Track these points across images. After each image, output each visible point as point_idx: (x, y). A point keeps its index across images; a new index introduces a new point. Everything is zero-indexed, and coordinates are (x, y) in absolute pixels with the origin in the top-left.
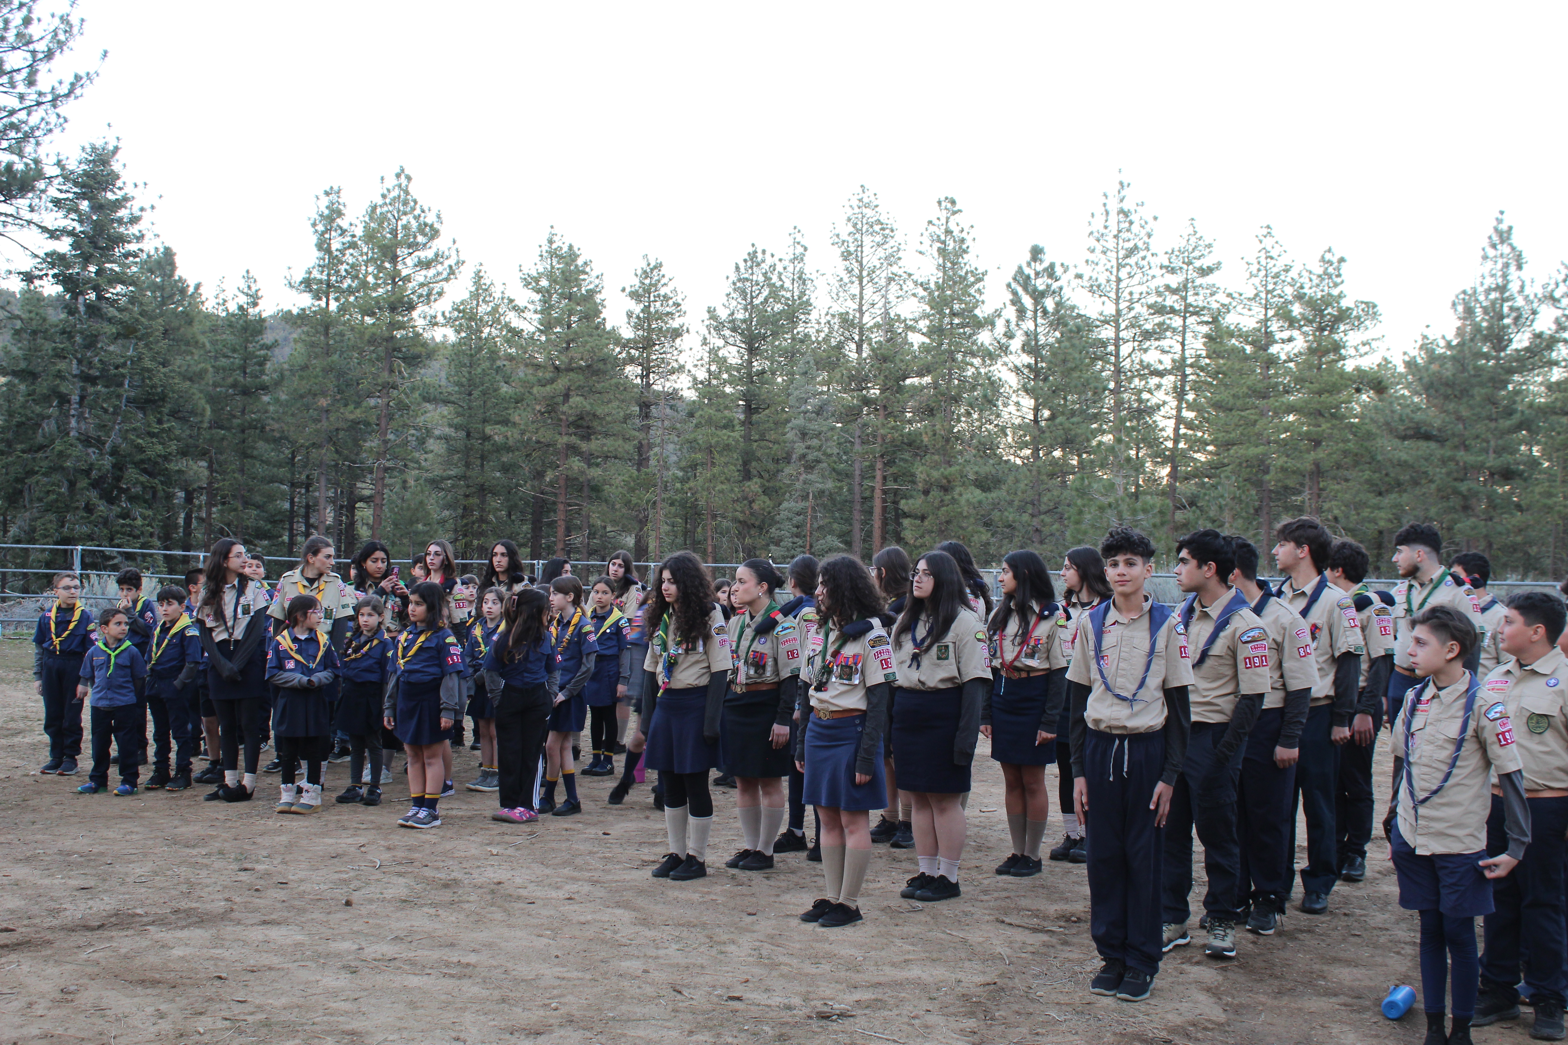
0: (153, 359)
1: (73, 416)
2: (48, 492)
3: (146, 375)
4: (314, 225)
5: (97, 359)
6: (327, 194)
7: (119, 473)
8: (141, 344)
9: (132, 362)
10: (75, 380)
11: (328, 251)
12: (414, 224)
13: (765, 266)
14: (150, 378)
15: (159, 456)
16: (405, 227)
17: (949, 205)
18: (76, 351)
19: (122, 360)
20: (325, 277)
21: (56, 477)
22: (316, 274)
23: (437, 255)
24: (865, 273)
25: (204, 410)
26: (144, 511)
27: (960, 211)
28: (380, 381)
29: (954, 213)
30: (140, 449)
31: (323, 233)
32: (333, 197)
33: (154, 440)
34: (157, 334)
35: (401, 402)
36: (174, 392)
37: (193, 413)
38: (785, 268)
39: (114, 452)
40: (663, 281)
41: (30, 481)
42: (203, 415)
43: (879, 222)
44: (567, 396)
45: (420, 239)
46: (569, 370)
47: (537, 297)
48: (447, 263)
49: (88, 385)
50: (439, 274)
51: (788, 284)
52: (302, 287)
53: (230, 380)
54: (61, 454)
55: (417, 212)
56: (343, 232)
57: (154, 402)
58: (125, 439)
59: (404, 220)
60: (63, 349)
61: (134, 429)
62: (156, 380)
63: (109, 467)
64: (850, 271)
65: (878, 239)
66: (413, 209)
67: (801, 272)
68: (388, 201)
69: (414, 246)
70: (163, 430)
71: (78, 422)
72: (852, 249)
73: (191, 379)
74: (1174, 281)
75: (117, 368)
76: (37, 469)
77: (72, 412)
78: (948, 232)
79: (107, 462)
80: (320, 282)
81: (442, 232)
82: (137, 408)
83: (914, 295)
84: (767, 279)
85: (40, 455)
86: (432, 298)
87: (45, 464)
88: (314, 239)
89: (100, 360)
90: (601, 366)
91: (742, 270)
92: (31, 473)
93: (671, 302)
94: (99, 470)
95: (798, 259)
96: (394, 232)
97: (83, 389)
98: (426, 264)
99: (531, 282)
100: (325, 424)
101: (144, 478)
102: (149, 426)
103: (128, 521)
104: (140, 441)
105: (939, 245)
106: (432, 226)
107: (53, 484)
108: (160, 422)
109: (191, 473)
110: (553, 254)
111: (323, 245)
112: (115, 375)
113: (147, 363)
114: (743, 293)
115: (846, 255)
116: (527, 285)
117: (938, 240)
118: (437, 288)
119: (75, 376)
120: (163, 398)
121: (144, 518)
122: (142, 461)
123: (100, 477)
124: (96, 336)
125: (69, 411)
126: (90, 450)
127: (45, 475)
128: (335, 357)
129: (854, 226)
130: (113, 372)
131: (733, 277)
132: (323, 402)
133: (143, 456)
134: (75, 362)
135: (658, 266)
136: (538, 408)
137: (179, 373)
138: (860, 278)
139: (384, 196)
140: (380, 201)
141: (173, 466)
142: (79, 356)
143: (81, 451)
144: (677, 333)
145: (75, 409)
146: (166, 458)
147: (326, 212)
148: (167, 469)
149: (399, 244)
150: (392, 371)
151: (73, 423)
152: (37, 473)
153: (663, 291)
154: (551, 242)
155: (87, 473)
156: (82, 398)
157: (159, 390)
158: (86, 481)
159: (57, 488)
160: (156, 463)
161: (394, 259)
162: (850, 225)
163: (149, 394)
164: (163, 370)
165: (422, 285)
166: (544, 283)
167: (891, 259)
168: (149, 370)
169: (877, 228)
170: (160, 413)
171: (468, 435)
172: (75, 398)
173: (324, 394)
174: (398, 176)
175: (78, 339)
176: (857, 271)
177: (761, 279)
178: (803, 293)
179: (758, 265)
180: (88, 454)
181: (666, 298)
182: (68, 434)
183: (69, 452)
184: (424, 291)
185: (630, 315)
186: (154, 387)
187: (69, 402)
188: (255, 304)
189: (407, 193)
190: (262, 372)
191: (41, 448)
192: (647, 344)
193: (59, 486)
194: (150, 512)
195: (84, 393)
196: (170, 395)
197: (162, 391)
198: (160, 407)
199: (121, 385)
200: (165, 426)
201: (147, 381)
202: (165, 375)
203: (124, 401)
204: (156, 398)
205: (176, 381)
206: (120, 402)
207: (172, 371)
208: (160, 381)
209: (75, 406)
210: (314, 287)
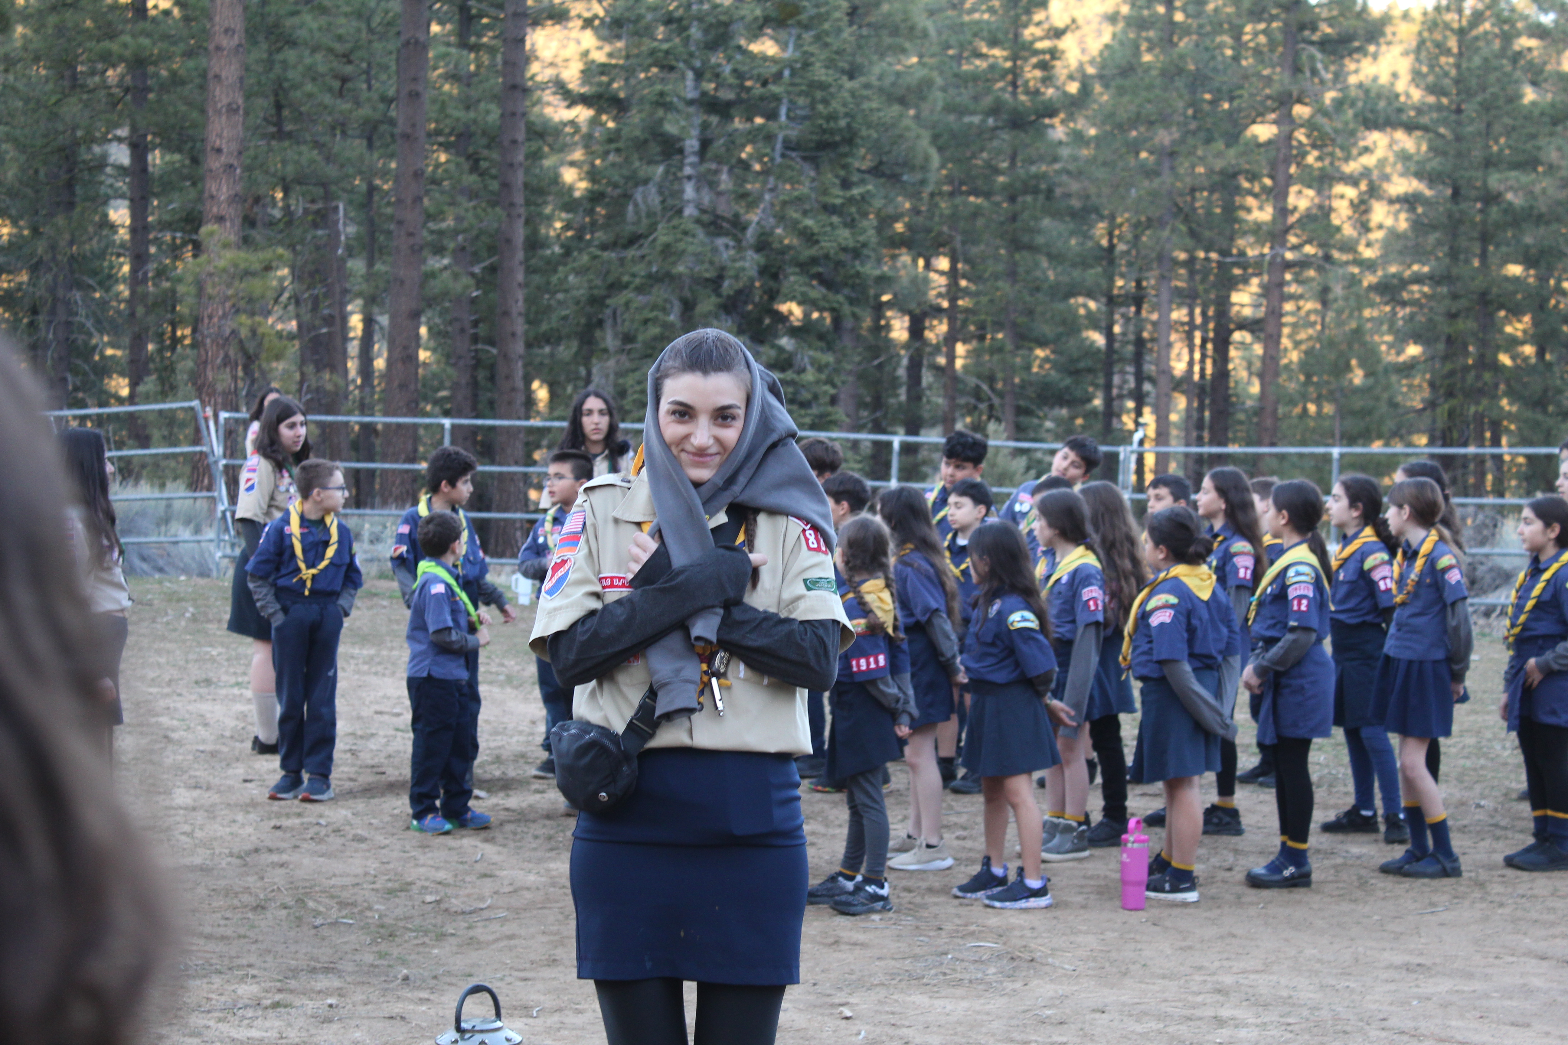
0: (830, 64)
1: (689, 178)
2: (646, 322)
3: (819, 95)
5: (727, 69)
7: (772, 284)
8: (808, 36)
9: (793, 73)
10: (691, 110)
14: (826, 102)
15: (845, 250)
18: (691, 55)
19: (774, 69)
21: (660, 293)
25: (927, 158)
26: (818, 355)
28: (1274, 90)
30: (809, 237)
33: (835, 219)
34: (837, 15)
35: (1316, 130)
36: (869, 126)
37: (908, 164)
39: (762, 245)
41: (617, 300)
42: (924, 168)
49: (715, 118)
53: (986, 101)
54: (667, 251)
57: (833, 146)
58: (781, 218)
60: (667, 52)
61: (799, 199)
62: (835, 105)
63: (753, 272)
70: (851, 200)
71: (698, 190)
73: (902, 101)
75: (765, 83)
76: (626, 278)
77: (688, 171)
79: (751, 262)
82: (804, 159)
85: (632, 253)
87: (640, 269)
89: (735, 71)
92: (615, 287)
94: (737, 278)
97: (705, 126)
100: (1168, 179)
101: (817, 292)
102: (825, 192)
103: (789, 375)
104: (809, 222)
107: (654, 307)
108: (846, 184)
112: (762, 98)
113: (820, 73)
119: (691, 103)
120: (850, 139)
121: (820, 369)
122: (814, 261)
123: (739, 292)
124: (726, 25)
125: (681, 169)
126: (721, 241)
127: (640, 290)
128: (1187, 47)
130: (757, 91)
132: (1165, 137)
133: (813, 251)
134: (690, 75)
137: (881, 90)
141: (869, 270)
142: (698, 64)
143: (703, 244)
145: (692, 165)
146: (856, 253)
148: (858, 274)
150: (1297, 70)
151: (689, 191)
152: (626, 286)
155: (715, 283)
156: (705, 144)
157: (843, 123)
158: (714, 300)
159: (660, 315)
160: (839, 264)
163: (824, 131)
164: (849, 85)
168: (823, 86)
170: (845, 167)
172: (692, 144)
173: (1165, 120)
175: (695, 32)
180: (715, 250)
182: (680, 212)
183: (681, 246)
186: (832, 117)
187: (681, 151)
190: (1047, 82)
191: (633, 240)
193: (664, 310)
194: (829, 358)
195: (708, 134)
196: (864, 132)
197: (849, 125)
198: (846, 155)
199: (771, 116)
200: (856, 192)
201: (820, 107)
202: (853, 93)
203: (779, 146)
204: (838, 138)
205: (874, 105)
206: (773, 149)
207: (867, 86)
208: (845, 105)
209: (692, 159)
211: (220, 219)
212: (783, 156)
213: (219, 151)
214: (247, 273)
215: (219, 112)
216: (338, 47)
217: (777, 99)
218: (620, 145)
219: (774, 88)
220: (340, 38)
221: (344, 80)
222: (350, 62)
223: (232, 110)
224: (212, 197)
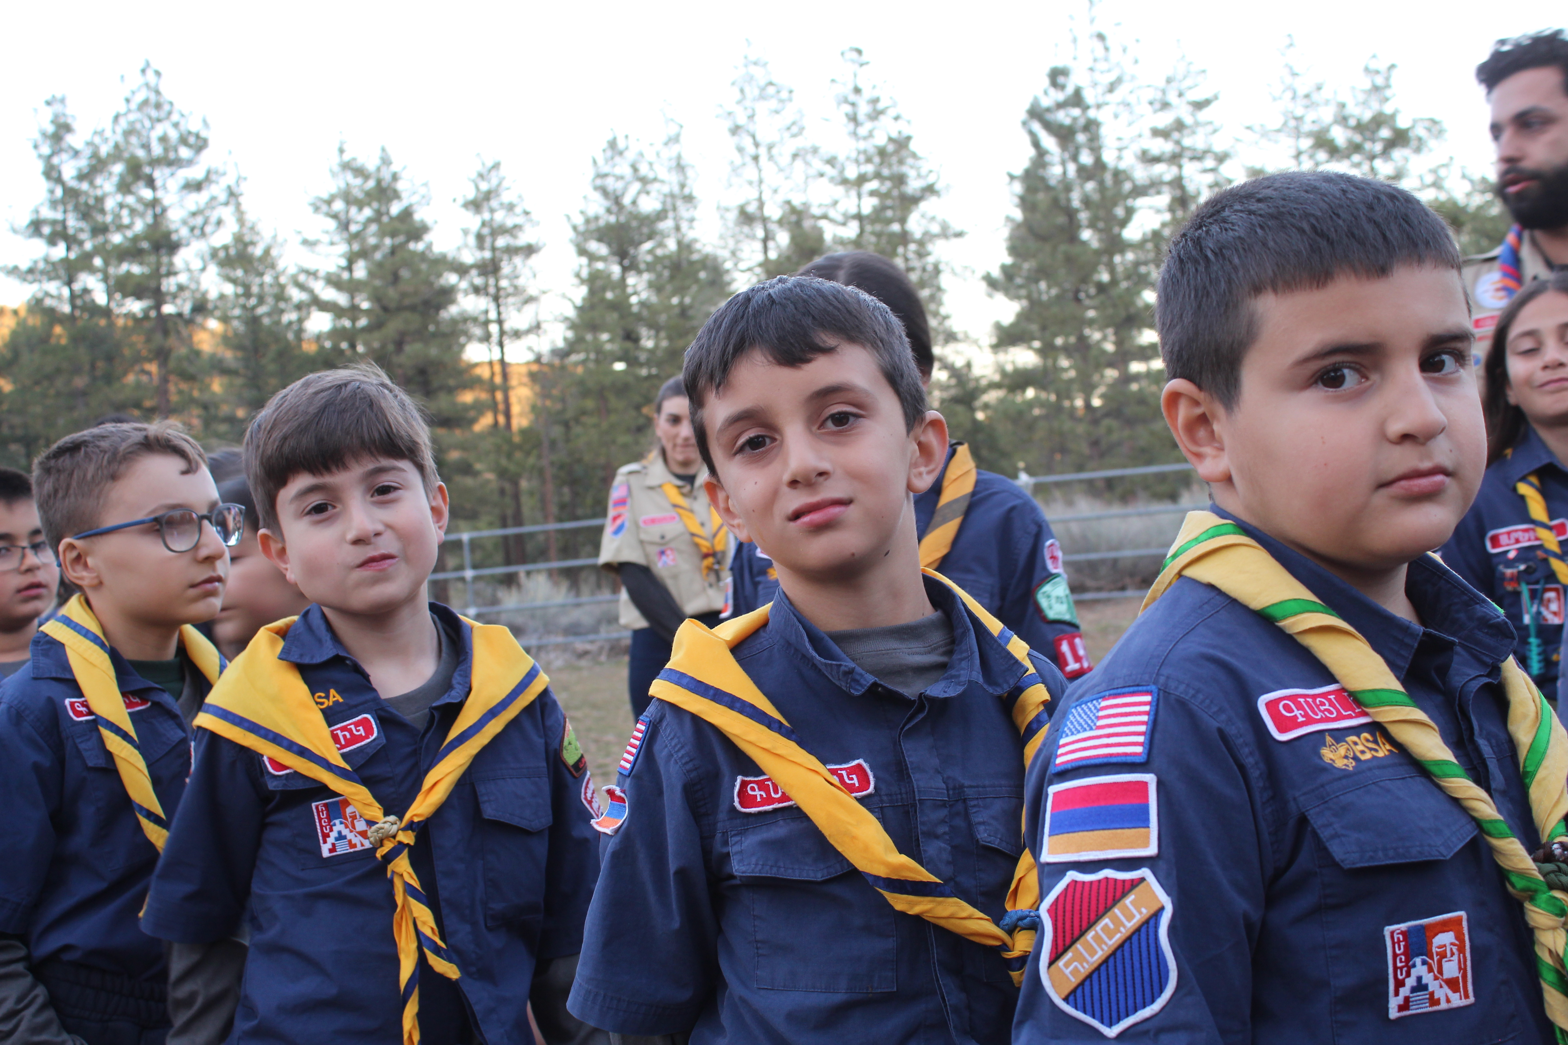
4: (36, 147)
6: (48, 103)
11: (59, 180)
12: (173, 135)
13: (630, 156)
16: (163, 139)
17: (855, 55)
20: (59, 216)
22: (47, 213)
23: (209, 172)
24: (762, 152)
27: (867, 63)
29: (862, 65)
31: (49, 157)
32: (58, 108)
38: (658, 154)
40: (505, 184)
43: (771, 84)
44: (399, 345)
45: (185, 153)
46: (400, 309)
47: (332, 224)
48: (224, 182)
50: (213, 198)
51: (662, 174)
52: (31, 230)
55: (175, 117)
56: (76, 153)
59: (159, 130)
64: (740, 150)
65: (773, 104)
66: (170, 113)
67: (679, 157)
68: (134, 105)
69: (174, 163)
72: (742, 120)
74: (1164, 120)
78: (857, 91)
80: (54, 223)
81: (211, 142)
83: (822, 175)
84: (635, 169)
86: (208, 229)
88: (40, 166)
91: (601, 161)
93: (518, 210)
95: (675, 139)
96: (146, 147)
98: (196, 186)
99: (322, 205)
105: (848, 109)
106: (197, 136)
110: (346, 166)
111: (52, 173)
114: (604, 192)
115: (735, 130)
116: (317, 209)
117: (846, 101)
118: (214, 216)
129: (742, 91)
131: (591, 173)
132: (78, 382)
135: (496, 166)
138: (756, 158)
139: (128, 101)
140: (123, 109)
144: (530, 250)
147: (51, 129)
149: (155, 162)
150: (165, 333)
153: (506, 197)
154: (341, 151)
161: (151, 183)
162: (736, 90)
165: (194, 214)
166: (339, 206)
167: (795, 129)
169: (771, 90)
173: (78, 371)
174: (143, 71)
176: (751, 150)
177: (627, 172)
178: (683, 186)
179: (621, 153)
181: (511, 207)
184: (199, 221)
185: (466, 232)
189: (158, 92)
192: (490, 268)
210: (46, 230)
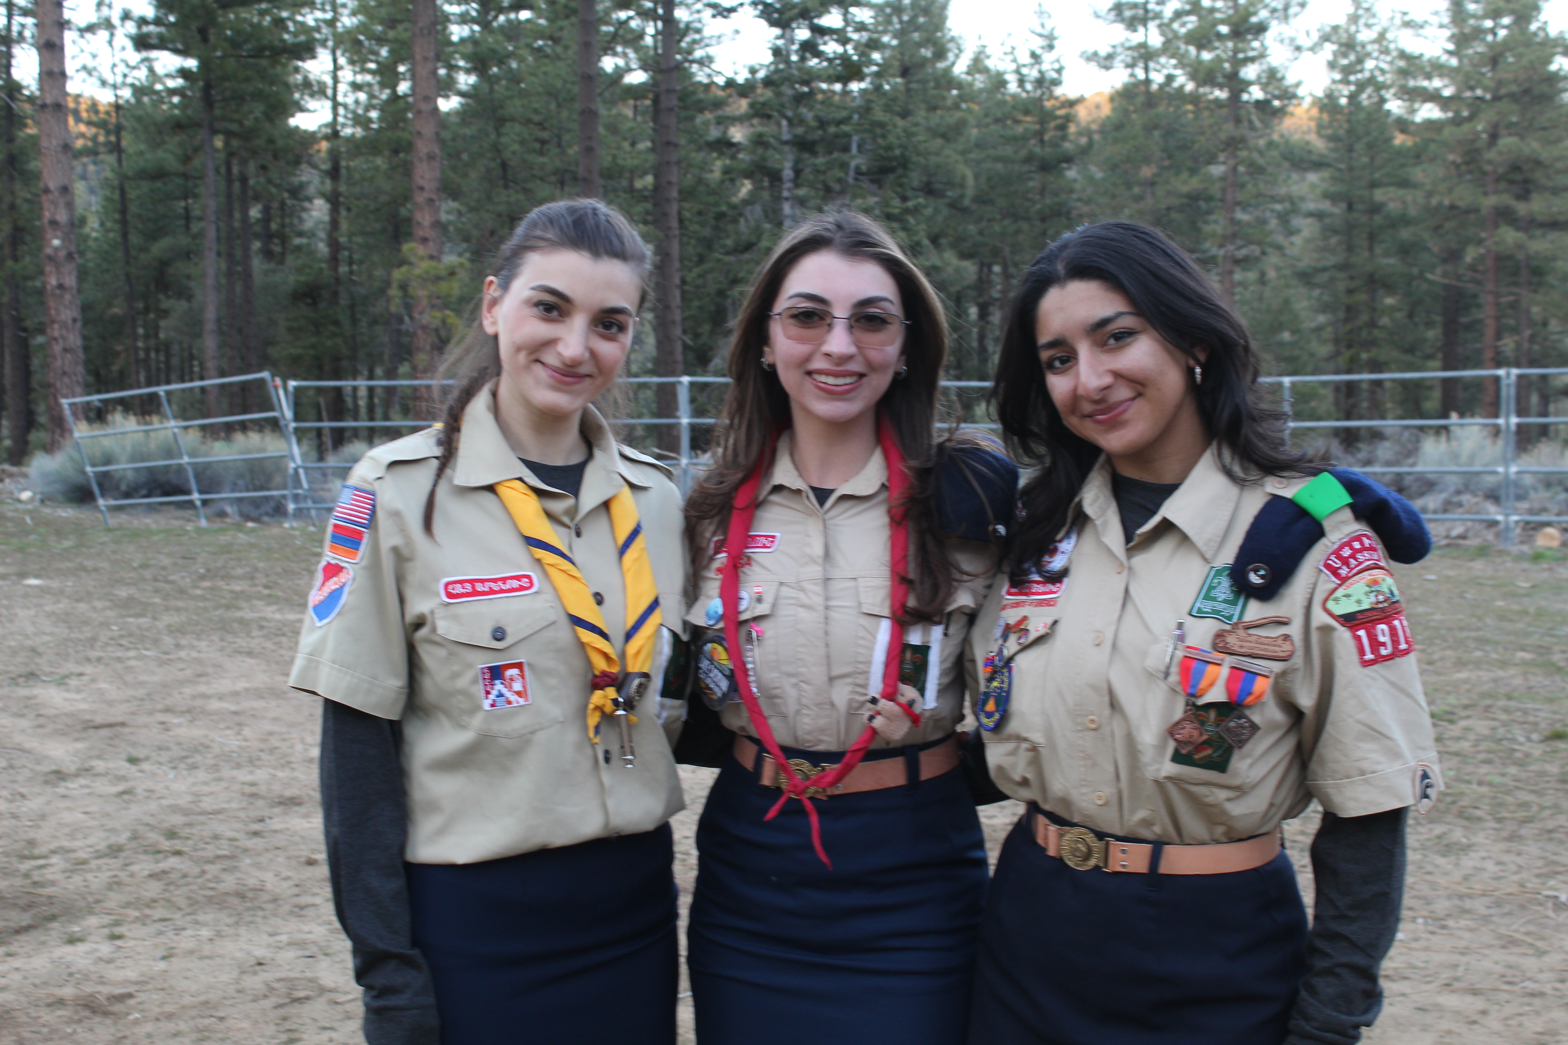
0: (887, 108)
1: (787, 199)
3: (878, 131)
5: (810, 115)
9: (861, 116)
10: (786, 148)
14: (884, 136)
18: (783, 106)
19: (845, 114)
25: (964, 178)
28: (1223, 136)
35: (1252, 164)
36: (918, 154)
37: (950, 184)
41: (736, 292)
42: (962, 186)
44: (1494, 137)
46: (1497, 97)
49: (806, 156)
52: (1113, 14)
53: (1023, 153)
57: (892, 170)
60: (764, 104)
62: (891, 139)
70: (907, 211)
71: (792, 207)
73: (944, 136)
75: (839, 123)
76: (741, 275)
77: (786, 194)
82: (873, 181)
85: (747, 256)
86: (1292, 11)
89: (816, 116)
90: (1544, 88)
92: (736, 282)
97: (797, 162)
100: (1149, 202)
102: (887, 205)
108: (904, 199)
109: (950, 270)
112: (837, 136)
113: (879, 115)
119: (786, 143)
120: (904, 164)
125: (780, 192)
128: (1161, 109)
130: (832, 130)
132: (1147, 172)
134: (784, 123)
136: (1451, 157)
137: (929, 129)
142: (790, 113)
145: (789, 190)
150: (1238, 121)
151: (787, 209)
152: (741, 281)
156: (797, 172)
157: (898, 152)
163: (884, 159)
164: (900, 123)
168: (882, 125)
170: (901, 185)
171: (1350, 208)
172: (788, 173)
173: (1147, 160)
175: (785, 89)
186: (890, 148)
187: (780, 179)
188: (1051, 47)
190: (1064, 138)
191: (749, 247)
195: (800, 166)
196: (915, 159)
197: (903, 155)
198: (901, 176)
199: (846, 149)
200: (910, 204)
201: (880, 141)
202: (905, 131)
203: (852, 173)
204: (894, 164)
205: (921, 138)
206: (847, 174)
207: (916, 125)
208: (899, 138)
209: (788, 185)
210: (1128, 14)
211: (424, 240)
212: (856, 179)
213: (422, 189)
214: (438, 279)
215: (421, 160)
216: (537, 118)
217: (848, 136)
218: (733, 176)
219: (846, 128)
220: (536, 111)
221: (543, 142)
222: (544, 129)
223: (431, 157)
224: (419, 224)
